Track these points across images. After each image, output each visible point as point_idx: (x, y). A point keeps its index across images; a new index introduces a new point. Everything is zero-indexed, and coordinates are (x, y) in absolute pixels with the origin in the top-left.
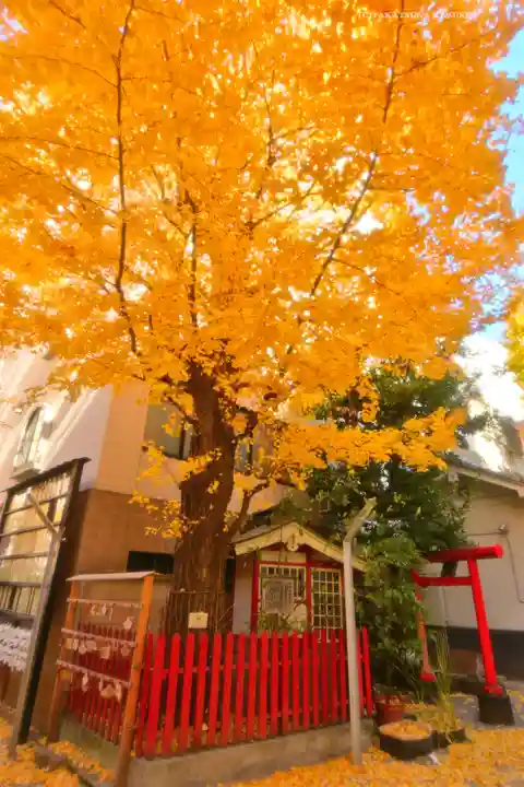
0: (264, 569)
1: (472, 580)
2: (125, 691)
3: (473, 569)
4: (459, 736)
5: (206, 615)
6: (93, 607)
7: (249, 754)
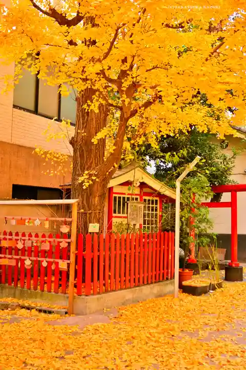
0: (115, 197)
1: (233, 205)
2: (69, 265)
3: (234, 198)
4: (220, 286)
5: (99, 224)
6: (27, 221)
7: (127, 294)
